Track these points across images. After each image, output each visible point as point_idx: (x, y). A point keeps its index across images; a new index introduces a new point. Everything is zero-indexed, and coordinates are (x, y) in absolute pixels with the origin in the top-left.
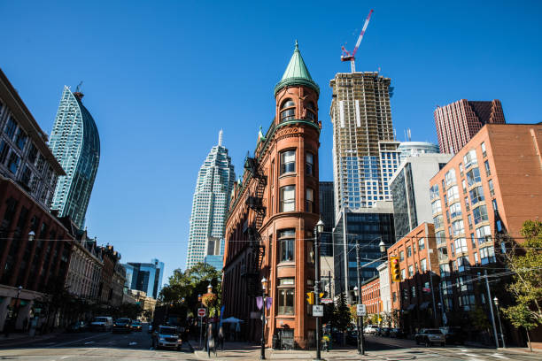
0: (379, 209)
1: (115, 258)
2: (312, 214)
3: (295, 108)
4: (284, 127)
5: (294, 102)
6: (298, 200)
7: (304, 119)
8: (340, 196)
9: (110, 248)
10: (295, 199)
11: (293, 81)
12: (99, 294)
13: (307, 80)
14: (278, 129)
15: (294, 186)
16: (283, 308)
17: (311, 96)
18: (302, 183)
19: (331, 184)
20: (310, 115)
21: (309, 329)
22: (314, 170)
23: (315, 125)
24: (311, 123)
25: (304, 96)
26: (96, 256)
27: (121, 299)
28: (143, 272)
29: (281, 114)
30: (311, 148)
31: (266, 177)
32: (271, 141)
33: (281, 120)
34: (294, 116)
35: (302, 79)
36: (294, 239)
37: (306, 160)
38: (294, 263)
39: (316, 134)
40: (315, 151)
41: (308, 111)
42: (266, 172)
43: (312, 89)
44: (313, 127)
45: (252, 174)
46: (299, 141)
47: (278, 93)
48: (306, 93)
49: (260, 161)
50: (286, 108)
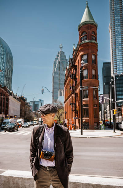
1: (25, 100)
2: (95, 80)
3: (86, 35)
4: (82, 44)
5: (86, 32)
6: (89, 75)
7: (91, 40)
8: (113, 69)
9: (22, 97)
10: (88, 74)
11: (85, 23)
12: (21, 113)
13: (92, 21)
14: (80, 45)
15: (87, 69)
16: (85, 115)
17: (93, 29)
18: (90, 68)
19: (110, 63)
20: (93, 38)
21: (94, 123)
22: (95, 62)
23: (95, 42)
24: (93, 41)
25: (90, 29)
26: (18, 100)
27: (29, 114)
28: (36, 104)
29: (81, 39)
30: (94, 52)
31: (77, 66)
32: (78, 51)
33: (81, 41)
34: (86, 39)
35: (90, 21)
36: (88, 90)
37: (92, 57)
38: (88, 99)
39: (96, 46)
40: (96, 53)
41: (92, 36)
42: (76, 64)
43: (94, 25)
44: (94, 43)
45: (72, 65)
46: (89, 50)
47: (80, 29)
48: (91, 28)
49: (74, 59)
50: (83, 36)
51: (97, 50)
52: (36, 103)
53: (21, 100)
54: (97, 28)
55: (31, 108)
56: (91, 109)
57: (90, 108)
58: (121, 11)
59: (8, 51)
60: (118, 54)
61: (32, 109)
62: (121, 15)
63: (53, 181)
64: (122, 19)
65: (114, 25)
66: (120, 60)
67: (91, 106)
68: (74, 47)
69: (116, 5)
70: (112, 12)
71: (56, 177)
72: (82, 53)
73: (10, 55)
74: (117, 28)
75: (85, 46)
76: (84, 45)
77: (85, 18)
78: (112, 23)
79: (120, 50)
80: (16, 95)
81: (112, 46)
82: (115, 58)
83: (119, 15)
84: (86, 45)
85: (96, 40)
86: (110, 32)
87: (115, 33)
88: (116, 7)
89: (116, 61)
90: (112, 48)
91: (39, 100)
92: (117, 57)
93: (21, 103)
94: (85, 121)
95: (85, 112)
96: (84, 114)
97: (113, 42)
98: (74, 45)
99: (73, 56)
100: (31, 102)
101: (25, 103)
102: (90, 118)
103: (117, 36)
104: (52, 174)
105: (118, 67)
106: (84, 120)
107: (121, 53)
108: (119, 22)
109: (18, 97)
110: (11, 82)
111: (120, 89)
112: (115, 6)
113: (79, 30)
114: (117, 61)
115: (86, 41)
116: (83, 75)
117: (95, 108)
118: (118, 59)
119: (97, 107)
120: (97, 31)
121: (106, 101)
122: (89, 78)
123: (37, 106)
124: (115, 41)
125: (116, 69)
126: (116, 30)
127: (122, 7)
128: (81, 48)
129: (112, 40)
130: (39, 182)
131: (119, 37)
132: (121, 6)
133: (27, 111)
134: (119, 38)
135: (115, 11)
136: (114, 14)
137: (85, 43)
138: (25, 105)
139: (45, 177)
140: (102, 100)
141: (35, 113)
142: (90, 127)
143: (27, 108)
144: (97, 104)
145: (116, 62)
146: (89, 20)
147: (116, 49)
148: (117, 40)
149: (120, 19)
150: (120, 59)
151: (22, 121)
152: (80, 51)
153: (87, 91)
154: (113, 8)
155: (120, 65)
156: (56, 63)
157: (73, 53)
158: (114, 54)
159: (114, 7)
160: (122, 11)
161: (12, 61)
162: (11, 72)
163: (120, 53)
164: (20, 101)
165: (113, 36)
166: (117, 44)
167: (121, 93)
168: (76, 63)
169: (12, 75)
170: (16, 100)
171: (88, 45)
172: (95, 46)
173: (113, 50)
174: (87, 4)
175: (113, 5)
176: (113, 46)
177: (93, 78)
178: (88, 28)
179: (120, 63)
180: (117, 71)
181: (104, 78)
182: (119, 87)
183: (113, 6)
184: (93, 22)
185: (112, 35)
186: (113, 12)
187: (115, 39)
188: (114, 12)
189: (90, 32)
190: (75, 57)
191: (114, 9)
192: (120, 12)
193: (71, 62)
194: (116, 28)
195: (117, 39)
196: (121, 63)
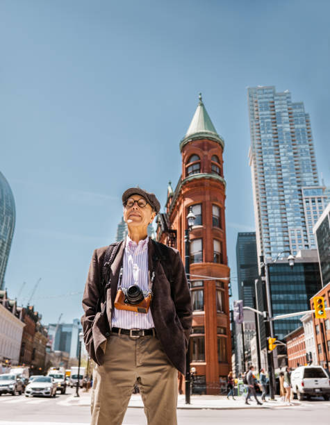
0: (304, 258)
1: (36, 318)
2: (219, 265)
3: (199, 163)
4: (189, 182)
5: (198, 156)
6: (206, 252)
7: (209, 173)
8: (262, 247)
9: (31, 308)
10: (202, 251)
11: (197, 136)
12: (22, 354)
13: (211, 134)
14: (184, 184)
15: (202, 239)
16: (196, 356)
17: (214, 151)
18: (209, 236)
19: (254, 235)
20: (215, 168)
21: (220, 376)
22: (220, 222)
23: (220, 178)
24: (216, 176)
25: (208, 150)
26: (18, 317)
27: (44, 358)
28: (66, 333)
29: (187, 169)
30: (217, 200)
31: (175, 231)
32: (179, 196)
33: (187, 175)
34: (199, 170)
35: (206, 133)
36: (203, 290)
37: (211, 211)
38: (203, 313)
39: (222, 187)
40: (221, 203)
41: (213, 164)
42: (175, 226)
43: (217, 142)
44: (218, 181)
45: (163, 229)
46: (204, 194)
47: (184, 148)
48: (210, 147)
49: (170, 216)
50: (191, 163)
51: (225, 197)
52: (64, 330)
53: (27, 318)
54: (223, 148)
55: (50, 343)
56: (211, 338)
57: (209, 335)
58: (273, 123)
59: (5, 193)
60: (273, 213)
61: (53, 346)
62: (275, 132)
63: (144, 365)
64: (276, 140)
65: (259, 150)
66: (278, 227)
67: (211, 332)
68: (170, 188)
69: (262, 110)
70: (254, 123)
71: (152, 355)
72: (188, 201)
73: (9, 203)
74: (268, 158)
75: (196, 185)
76: (194, 182)
77: (195, 126)
78: (257, 146)
79: (276, 204)
80: (14, 302)
81: (257, 195)
82: (266, 222)
83: (270, 131)
84: (199, 183)
85: (221, 174)
86: (253, 164)
87: (263, 168)
88: (263, 115)
89: (268, 229)
90: (258, 199)
91: (74, 320)
92: (270, 220)
93: (24, 325)
94: (196, 373)
95: (196, 346)
96: (194, 353)
97: (260, 187)
98: (170, 183)
99: (166, 209)
100: (51, 327)
101: (36, 325)
102: (209, 362)
103: (267, 174)
104: (144, 348)
105: (272, 243)
106: (193, 370)
107: (278, 211)
108: (270, 145)
109: (18, 309)
110: (4, 272)
111: (279, 298)
112: (260, 113)
113: (182, 151)
114: (270, 229)
115: (199, 175)
116: (192, 252)
117: (222, 338)
118: (273, 224)
119: (225, 333)
120: (223, 155)
121: (248, 327)
122: (206, 261)
123: (68, 337)
124: (264, 185)
125: (270, 248)
126: (265, 161)
127: (274, 114)
128: (187, 190)
129: (256, 183)
130: (108, 370)
131: (272, 176)
132: (273, 112)
133: (40, 348)
134: (273, 178)
135: (260, 121)
136: (259, 128)
137: (195, 180)
138: (36, 331)
139: (124, 356)
140: (238, 314)
141: (61, 356)
142: (207, 387)
143: (39, 339)
144: (226, 326)
145: (267, 231)
146: (204, 131)
147: (266, 202)
148: (268, 182)
149: (273, 139)
150: (277, 224)
151: (24, 373)
152: (184, 197)
153: (202, 292)
154: (256, 116)
155: (278, 239)
156: (124, 229)
157: (168, 202)
158: (262, 213)
159: (258, 114)
160: (275, 122)
161: (12, 218)
162: (6, 245)
163: (275, 211)
164: (23, 321)
165: (259, 174)
166: (269, 191)
167: (282, 307)
168: (174, 224)
169: (7, 253)
170: (12, 315)
171: (202, 185)
172: (219, 188)
173: (260, 204)
174: (201, 99)
175: (257, 110)
176: (260, 195)
177: (215, 260)
178: (202, 147)
179: (277, 234)
180: (270, 254)
181: (242, 270)
182: (279, 292)
183: (256, 113)
184: (215, 135)
185: (255, 171)
186: (257, 123)
187: (264, 181)
188: (259, 125)
189: (207, 156)
190: (173, 210)
191: (258, 118)
192: (271, 124)
193: (161, 223)
194: (264, 156)
195: (268, 180)
196: (279, 236)
